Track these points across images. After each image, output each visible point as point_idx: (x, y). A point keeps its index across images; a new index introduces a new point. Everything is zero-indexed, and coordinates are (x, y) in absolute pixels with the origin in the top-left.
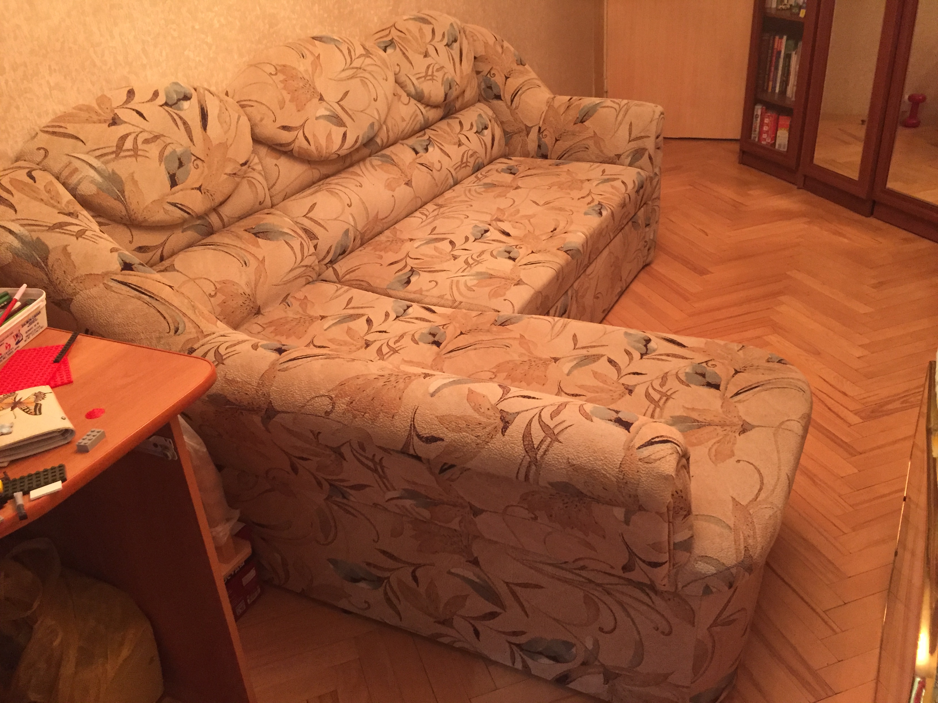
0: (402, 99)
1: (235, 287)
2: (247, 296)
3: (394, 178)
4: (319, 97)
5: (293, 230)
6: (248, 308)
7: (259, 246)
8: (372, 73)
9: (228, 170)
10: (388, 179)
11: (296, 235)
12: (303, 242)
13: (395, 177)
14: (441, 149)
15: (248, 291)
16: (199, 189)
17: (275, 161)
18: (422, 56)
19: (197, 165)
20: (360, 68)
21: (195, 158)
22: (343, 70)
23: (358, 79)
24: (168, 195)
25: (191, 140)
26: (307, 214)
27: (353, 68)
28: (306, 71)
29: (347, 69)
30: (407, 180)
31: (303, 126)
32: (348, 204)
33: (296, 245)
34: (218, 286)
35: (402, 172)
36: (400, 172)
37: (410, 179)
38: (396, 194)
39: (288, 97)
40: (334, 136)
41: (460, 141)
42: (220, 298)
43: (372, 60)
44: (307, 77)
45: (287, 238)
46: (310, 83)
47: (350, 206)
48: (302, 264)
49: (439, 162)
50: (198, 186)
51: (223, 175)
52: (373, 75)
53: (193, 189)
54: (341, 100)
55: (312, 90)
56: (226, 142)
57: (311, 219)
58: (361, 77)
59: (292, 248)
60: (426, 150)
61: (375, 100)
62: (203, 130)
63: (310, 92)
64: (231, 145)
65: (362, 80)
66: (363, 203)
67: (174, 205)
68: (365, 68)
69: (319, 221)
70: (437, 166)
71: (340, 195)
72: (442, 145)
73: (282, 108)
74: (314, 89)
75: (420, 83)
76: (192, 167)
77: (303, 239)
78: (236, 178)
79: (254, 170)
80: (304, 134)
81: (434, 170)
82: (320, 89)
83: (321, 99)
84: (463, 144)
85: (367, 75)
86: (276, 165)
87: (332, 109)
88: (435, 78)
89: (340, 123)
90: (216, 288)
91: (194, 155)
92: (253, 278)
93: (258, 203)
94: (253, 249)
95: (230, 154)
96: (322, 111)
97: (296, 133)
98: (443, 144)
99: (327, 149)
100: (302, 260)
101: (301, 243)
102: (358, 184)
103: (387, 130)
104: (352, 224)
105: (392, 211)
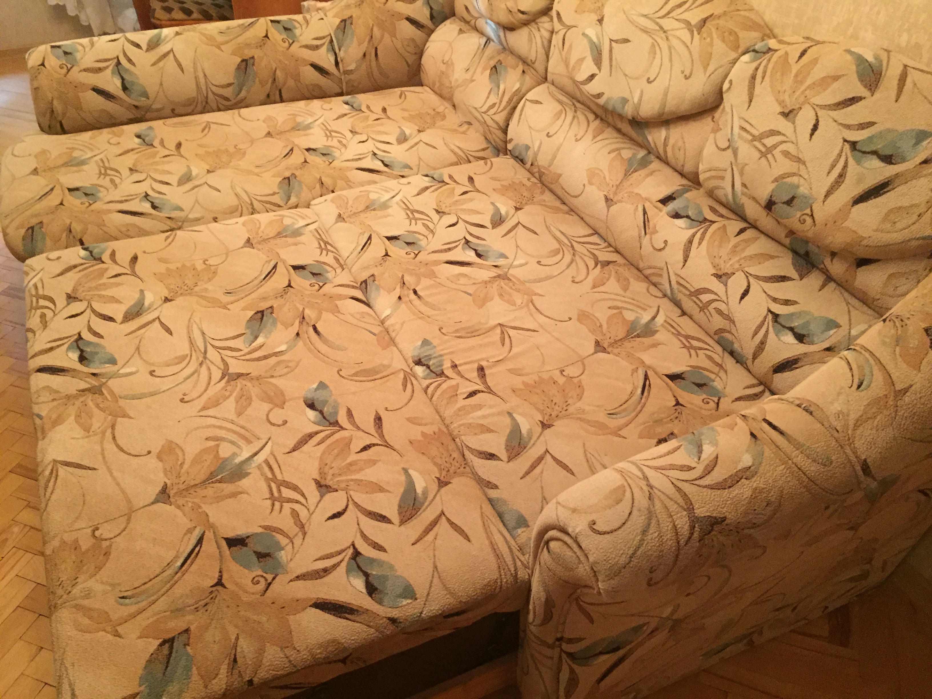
0: (719, 135)
4: (600, 18)
5: (504, 92)
7: (482, 73)
12: (497, 104)
13: (607, 178)
18: (779, 109)
20: (665, 32)
22: (645, 16)
23: (650, 40)
29: (650, 19)
30: (611, 197)
31: (569, 27)
35: (618, 186)
38: (589, 189)
40: (584, 66)
43: (690, 39)
47: (548, 135)
52: (671, 53)
54: (616, 41)
55: (601, 6)
58: (656, 41)
59: (488, 97)
61: (649, 81)
63: (597, 5)
65: (653, 45)
66: (558, 149)
69: (524, 113)
70: (657, 241)
72: (700, 244)
77: (500, 104)
79: (539, 29)
80: (565, 34)
81: (648, 236)
82: (607, 11)
83: (600, 21)
87: (602, 41)
89: (598, 62)
92: (460, 81)
93: (530, 59)
94: (479, 70)
96: (592, 34)
97: (561, 27)
98: (705, 243)
100: (485, 113)
102: (579, 137)
103: (665, 139)
104: (536, 149)
105: (576, 197)
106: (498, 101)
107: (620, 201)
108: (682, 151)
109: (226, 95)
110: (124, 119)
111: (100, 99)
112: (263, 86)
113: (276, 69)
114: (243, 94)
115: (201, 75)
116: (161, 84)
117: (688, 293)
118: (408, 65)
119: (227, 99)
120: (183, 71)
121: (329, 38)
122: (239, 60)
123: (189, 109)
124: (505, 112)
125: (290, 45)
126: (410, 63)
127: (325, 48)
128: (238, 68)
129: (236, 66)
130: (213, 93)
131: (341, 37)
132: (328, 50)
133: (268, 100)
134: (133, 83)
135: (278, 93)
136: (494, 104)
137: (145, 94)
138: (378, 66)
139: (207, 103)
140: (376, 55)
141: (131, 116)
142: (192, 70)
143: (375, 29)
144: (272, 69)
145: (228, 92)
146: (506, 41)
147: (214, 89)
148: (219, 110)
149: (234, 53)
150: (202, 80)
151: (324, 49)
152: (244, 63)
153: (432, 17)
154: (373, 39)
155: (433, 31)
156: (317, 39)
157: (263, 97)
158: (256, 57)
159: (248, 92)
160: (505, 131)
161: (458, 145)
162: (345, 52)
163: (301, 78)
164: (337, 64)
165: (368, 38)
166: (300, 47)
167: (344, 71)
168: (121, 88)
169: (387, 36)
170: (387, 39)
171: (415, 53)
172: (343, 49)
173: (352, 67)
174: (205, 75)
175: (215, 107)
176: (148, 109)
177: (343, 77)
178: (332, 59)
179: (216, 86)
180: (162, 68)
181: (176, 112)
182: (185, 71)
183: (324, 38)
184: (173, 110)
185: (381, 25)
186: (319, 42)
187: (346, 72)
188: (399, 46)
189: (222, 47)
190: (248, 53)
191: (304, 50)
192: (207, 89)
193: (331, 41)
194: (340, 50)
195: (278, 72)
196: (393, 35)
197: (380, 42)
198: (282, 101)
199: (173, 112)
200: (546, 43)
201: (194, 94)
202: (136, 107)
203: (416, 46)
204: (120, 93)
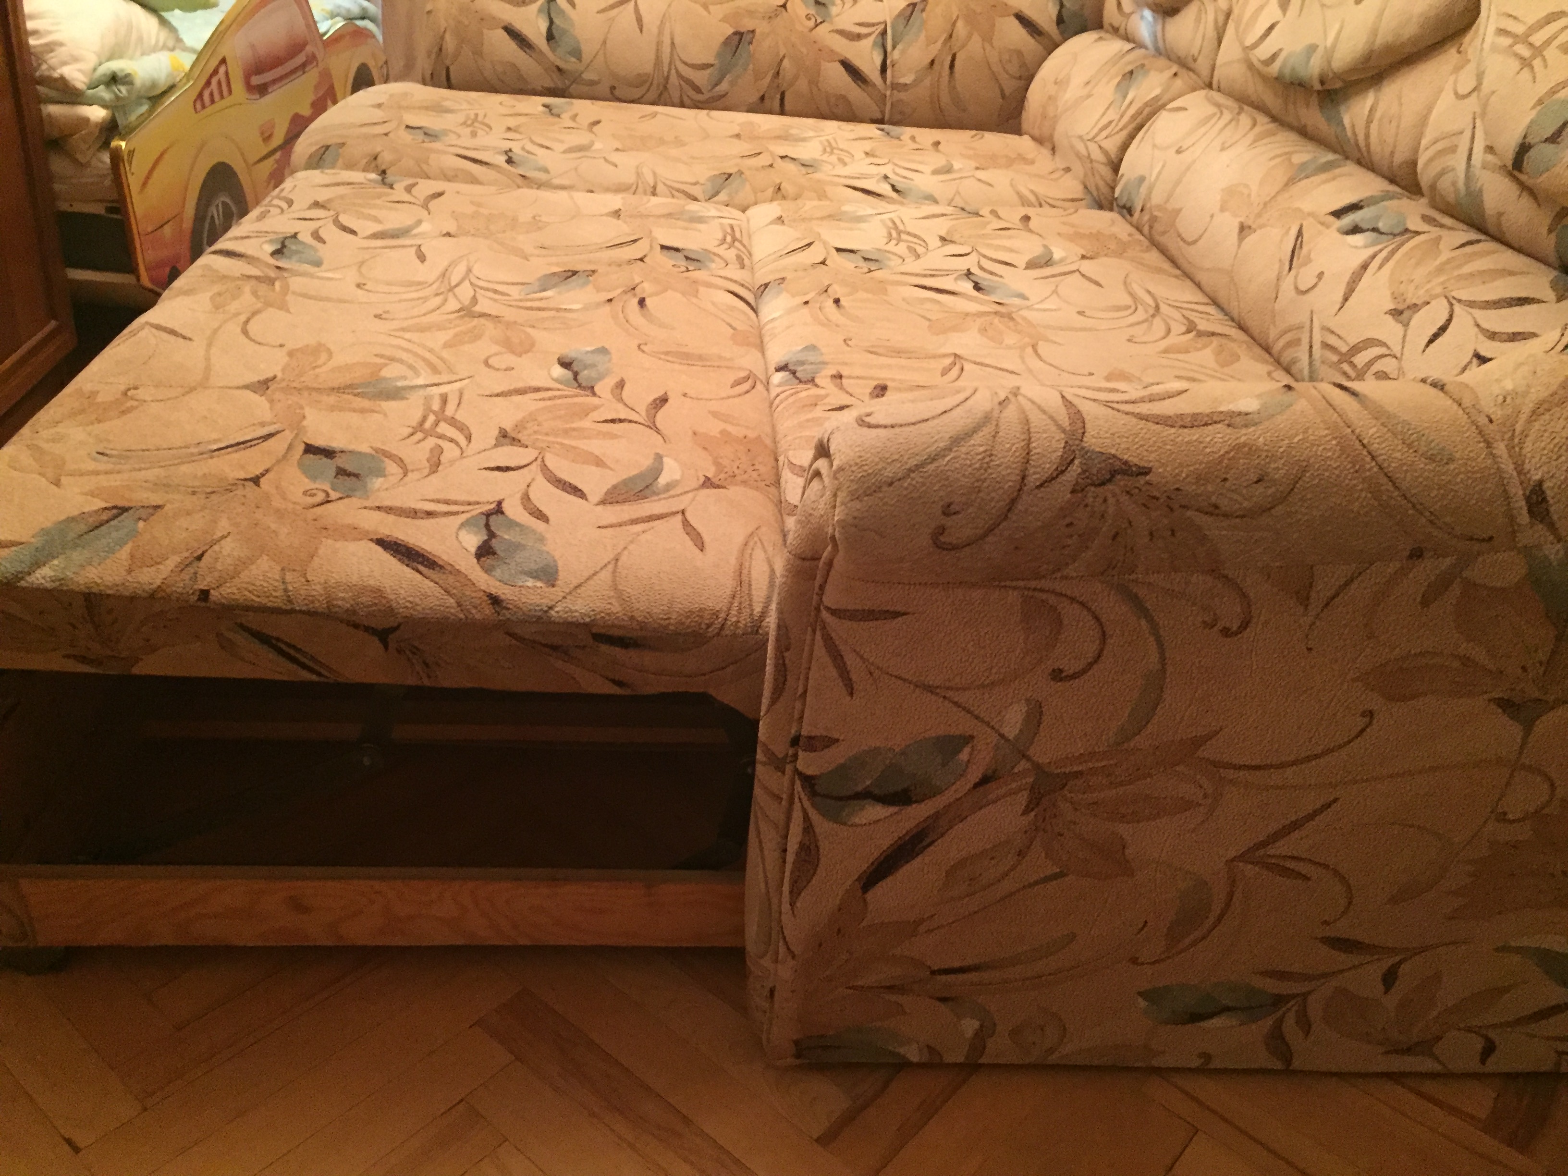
3: (1249, 195)
10: (1247, 186)
13: (1254, 193)
14: (1365, 267)
35: (1267, 205)
36: (1269, 199)
37: (1253, 226)
38: (1219, 219)
41: (1415, 308)
60: (1357, 231)
72: (1381, 267)
84: (1406, 325)
98: (1390, 265)
102: (1227, 145)
103: (1370, 111)
104: (1153, 179)
105: (1195, 242)
106: (1117, 117)
107: (1261, 227)
108: (1394, 124)
109: (698, 82)
110: (538, 86)
111: (510, 46)
112: (756, 80)
113: (784, 57)
114: (724, 86)
115: (667, 41)
116: (604, 42)
117: (1335, 358)
118: (1003, 96)
119: (698, 90)
120: (641, 31)
121: (883, 26)
122: (730, 31)
123: (636, 93)
124: (1125, 133)
125: (817, 26)
126: (1007, 92)
127: (870, 40)
128: (727, 42)
129: (722, 39)
130: (680, 76)
131: (901, 27)
132: (875, 44)
133: (760, 106)
134: (564, 32)
135: (778, 96)
136: (1111, 122)
137: (577, 53)
138: (952, 88)
139: (665, 87)
140: (952, 66)
141: (549, 83)
142: (655, 30)
143: (960, 24)
144: (778, 53)
145: (701, 78)
146: (1164, 35)
147: (682, 68)
148: (682, 105)
149: (725, 19)
150: (666, 49)
151: (868, 43)
152: (737, 37)
153: (1060, 20)
154: (953, 39)
155: (1057, 46)
156: (860, 24)
157: (754, 98)
158: (758, 31)
159: (733, 84)
160: (1115, 167)
161: (1032, 188)
162: (903, 52)
163: (821, 79)
164: (884, 69)
165: (944, 36)
166: (832, 31)
167: (892, 84)
168: (545, 34)
169: (976, 38)
170: (975, 44)
171: (1020, 78)
172: (899, 47)
173: (908, 79)
174: (673, 44)
175: (676, 100)
176: (577, 79)
177: (888, 93)
178: (878, 60)
179: (685, 63)
180: (613, 19)
181: (617, 93)
182: (644, 29)
183: (873, 25)
184: (613, 88)
185: (971, 18)
186: (864, 30)
187: (895, 86)
188: (994, 59)
189: (711, 8)
190: (747, 24)
191: (838, 37)
192: (670, 64)
193: (884, 33)
194: (894, 47)
195: (786, 63)
196: (988, 38)
197: (963, 46)
198: (782, 112)
199: (612, 93)
200: (1221, 19)
201: (649, 68)
202: (559, 69)
203: (1023, 65)
204: (540, 41)
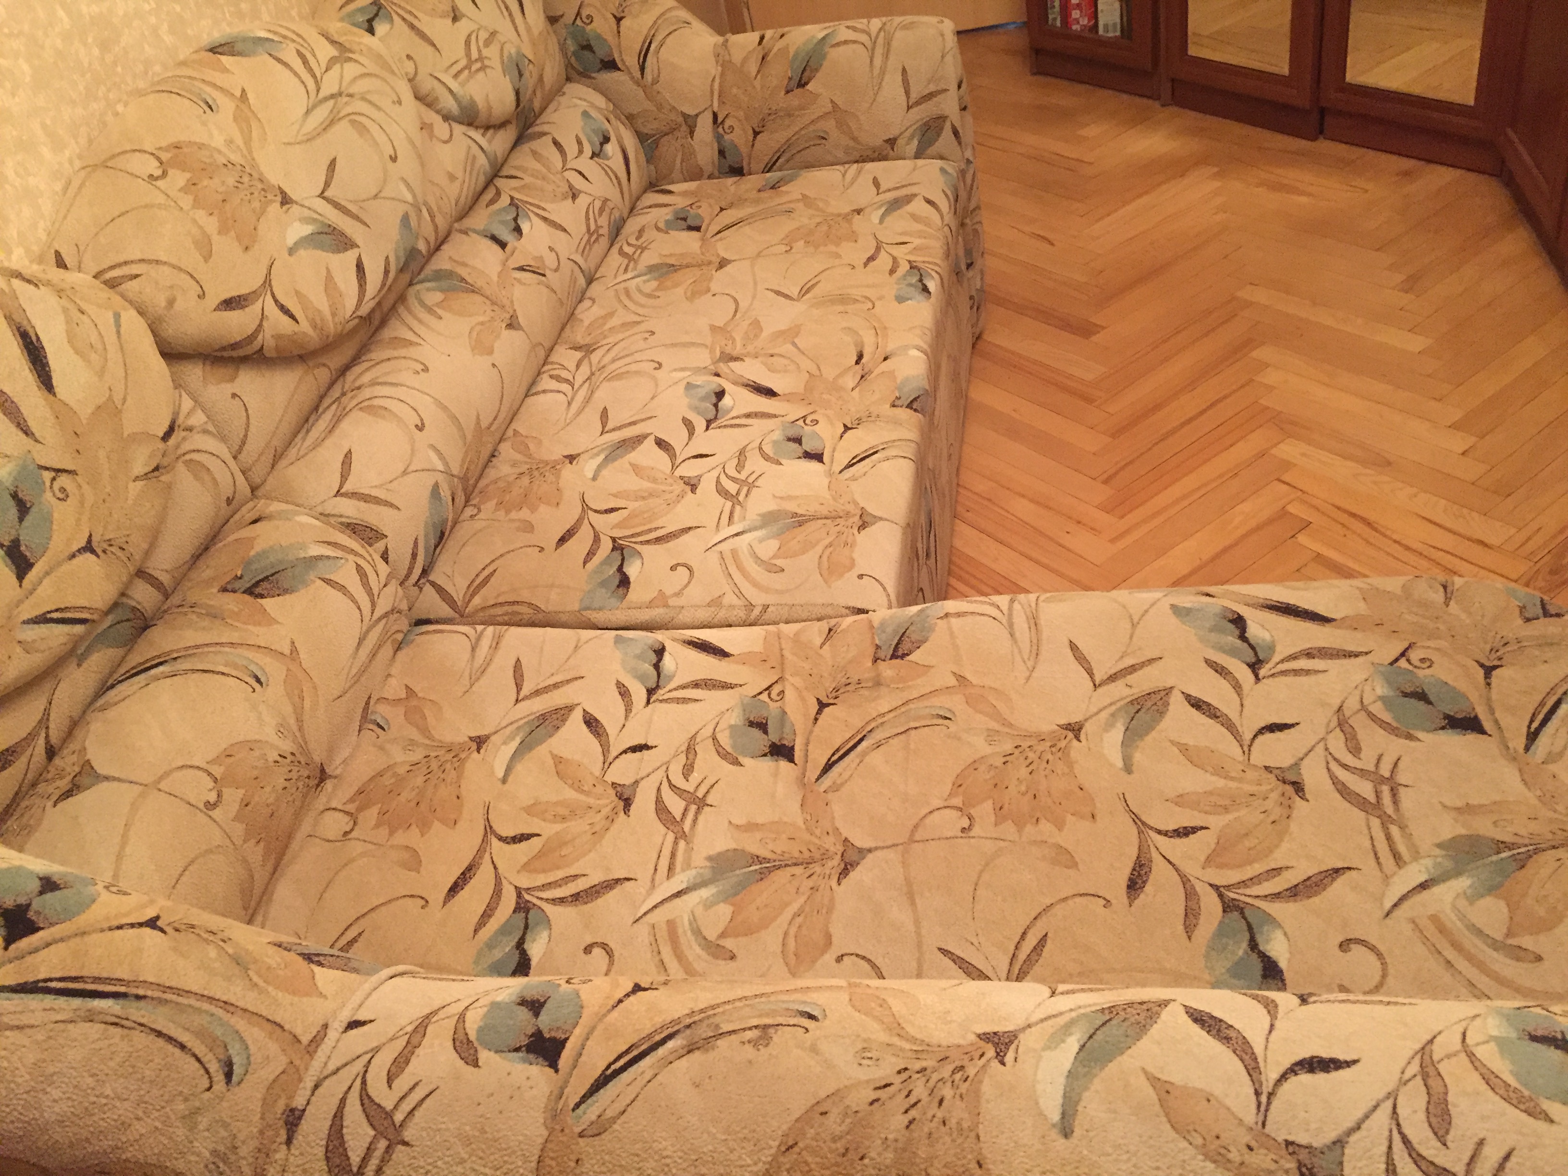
0: (437, 132)
1: (257, 753)
2: (290, 758)
3: (482, 323)
4: (279, 198)
5: (329, 543)
6: (300, 784)
7: (271, 621)
8: (368, 97)
9: (140, 467)
10: (472, 329)
11: (339, 553)
12: (361, 562)
13: (481, 319)
14: (545, 219)
15: (287, 746)
16: (89, 548)
17: (228, 388)
18: (449, 21)
19: (63, 490)
20: (340, 94)
21: (53, 474)
22: (308, 112)
23: (344, 123)
24: (20, 602)
25: (27, 432)
26: (341, 487)
27: (326, 99)
28: (230, 142)
29: (314, 107)
30: (508, 316)
31: (267, 282)
32: (417, 426)
33: (347, 576)
34: (218, 771)
35: (493, 303)
36: (488, 302)
37: (511, 312)
38: (498, 357)
39: (211, 225)
40: (338, 279)
41: (571, 187)
42: (233, 797)
43: (358, 65)
44: (235, 158)
45: (323, 568)
46: (248, 170)
47: (420, 428)
48: (377, 614)
49: (551, 249)
50: (83, 543)
51: (131, 485)
52: (370, 102)
53: (73, 556)
54: (327, 184)
55: (260, 186)
56: (110, 398)
57: (354, 495)
58: (349, 114)
59: (342, 589)
60: (518, 230)
61: (394, 159)
62: (46, 393)
63: (256, 194)
64: (124, 400)
65: (353, 122)
66: (445, 408)
67: (42, 619)
68: (351, 91)
69: (374, 493)
70: (550, 261)
71: (394, 409)
72: (544, 209)
73: (207, 257)
74: (261, 180)
75: (462, 85)
76: (54, 501)
77: (356, 554)
78: (163, 478)
79: (190, 429)
80: (276, 301)
81: (548, 273)
82: (275, 178)
83: (285, 200)
84: (580, 192)
85: (359, 106)
86: (234, 395)
87: (316, 216)
88: (487, 62)
89: (343, 243)
90: (216, 780)
91: (47, 469)
92: (288, 709)
93: (224, 504)
94: (261, 635)
95: (131, 424)
96: (298, 230)
97: (259, 304)
98: (542, 205)
99: (334, 315)
100: (373, 605)
101: (359, 568)
107: (511, 306)
